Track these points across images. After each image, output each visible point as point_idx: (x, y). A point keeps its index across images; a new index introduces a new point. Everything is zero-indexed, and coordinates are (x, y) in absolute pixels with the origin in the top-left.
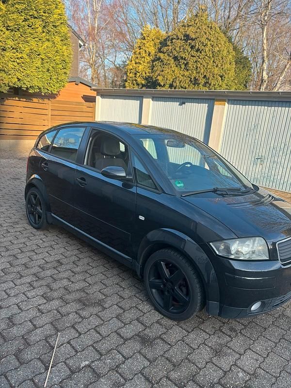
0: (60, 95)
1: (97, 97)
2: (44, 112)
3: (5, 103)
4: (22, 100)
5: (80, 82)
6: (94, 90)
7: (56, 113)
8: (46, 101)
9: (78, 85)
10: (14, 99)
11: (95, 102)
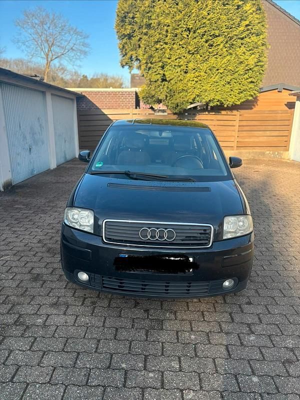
0: (257, 105)
1: (297, 102)
2: (231, 123)
3: (196, 118)
4: (211, 113)
5: (284, 89)
6: (294, 95)
7: (244, 123)
8: (235, 112)
9: (281, 92)
10: (204, 113)
11: (294, 108)
